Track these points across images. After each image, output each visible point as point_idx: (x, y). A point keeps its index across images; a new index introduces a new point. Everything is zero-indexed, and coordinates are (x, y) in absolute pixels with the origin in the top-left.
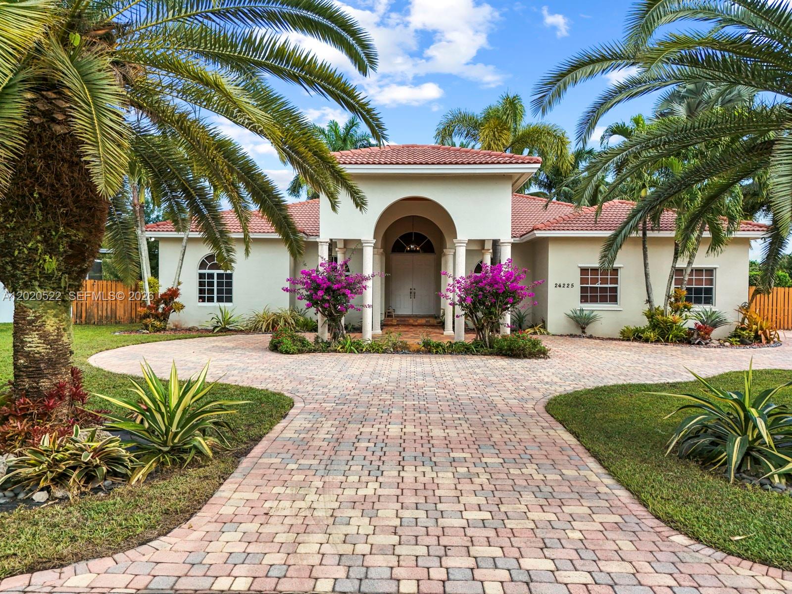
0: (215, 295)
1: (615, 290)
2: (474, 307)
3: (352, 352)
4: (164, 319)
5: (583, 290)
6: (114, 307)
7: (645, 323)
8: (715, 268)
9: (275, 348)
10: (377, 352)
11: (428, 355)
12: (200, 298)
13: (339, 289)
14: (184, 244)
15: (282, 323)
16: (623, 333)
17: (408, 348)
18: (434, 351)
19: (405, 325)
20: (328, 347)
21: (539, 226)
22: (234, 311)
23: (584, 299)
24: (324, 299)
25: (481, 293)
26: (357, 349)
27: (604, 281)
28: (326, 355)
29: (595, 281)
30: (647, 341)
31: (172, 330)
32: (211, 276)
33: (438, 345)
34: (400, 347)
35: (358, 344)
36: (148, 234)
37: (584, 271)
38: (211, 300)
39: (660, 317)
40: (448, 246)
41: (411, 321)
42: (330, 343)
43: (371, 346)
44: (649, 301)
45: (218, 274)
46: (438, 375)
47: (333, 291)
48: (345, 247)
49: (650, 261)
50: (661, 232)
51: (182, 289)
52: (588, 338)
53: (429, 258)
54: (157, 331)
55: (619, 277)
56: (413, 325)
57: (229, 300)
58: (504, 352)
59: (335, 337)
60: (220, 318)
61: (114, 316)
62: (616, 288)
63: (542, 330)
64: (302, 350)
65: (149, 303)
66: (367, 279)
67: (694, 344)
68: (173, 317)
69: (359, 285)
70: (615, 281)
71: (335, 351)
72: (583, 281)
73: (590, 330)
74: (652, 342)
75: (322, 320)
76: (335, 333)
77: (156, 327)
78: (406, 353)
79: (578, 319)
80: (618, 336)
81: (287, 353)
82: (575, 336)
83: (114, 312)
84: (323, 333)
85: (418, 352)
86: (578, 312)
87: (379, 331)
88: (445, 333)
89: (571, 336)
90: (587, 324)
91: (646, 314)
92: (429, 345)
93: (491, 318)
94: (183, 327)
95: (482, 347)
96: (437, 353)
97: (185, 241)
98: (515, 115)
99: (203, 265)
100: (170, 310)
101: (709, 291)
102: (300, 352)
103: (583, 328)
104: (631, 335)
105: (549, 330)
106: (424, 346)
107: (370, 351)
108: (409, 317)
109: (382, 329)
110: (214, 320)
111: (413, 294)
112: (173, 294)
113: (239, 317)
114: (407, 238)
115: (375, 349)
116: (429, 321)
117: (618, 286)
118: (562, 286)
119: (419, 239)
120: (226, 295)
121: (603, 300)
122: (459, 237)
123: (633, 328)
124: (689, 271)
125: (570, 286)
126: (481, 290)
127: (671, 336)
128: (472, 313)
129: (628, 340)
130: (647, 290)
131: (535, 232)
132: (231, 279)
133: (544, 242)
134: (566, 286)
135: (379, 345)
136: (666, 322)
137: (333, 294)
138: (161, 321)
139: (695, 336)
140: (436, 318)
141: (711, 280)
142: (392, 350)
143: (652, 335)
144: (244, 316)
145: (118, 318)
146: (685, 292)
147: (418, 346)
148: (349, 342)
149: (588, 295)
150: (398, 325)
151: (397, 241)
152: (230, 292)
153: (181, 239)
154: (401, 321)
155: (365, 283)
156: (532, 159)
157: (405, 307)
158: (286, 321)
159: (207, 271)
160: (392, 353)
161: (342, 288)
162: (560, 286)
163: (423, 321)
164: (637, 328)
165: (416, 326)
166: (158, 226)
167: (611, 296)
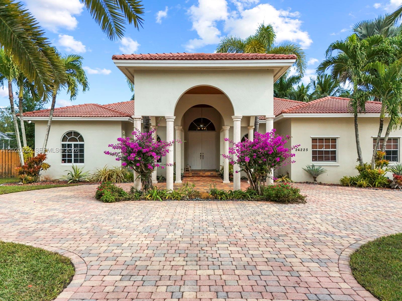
0: (73, 158)
1: (334, 152)
2: (249, 165)
3: (157, 199)
4: (35, 175)
5: (314, 153)
6: (10, 167)
7: (356, 174)
8: (399, 138)
9: (99, 197)
10: (177, 199)
11: (215, 202)
12: (63, 160)
13: (147, 152)
14: (49, 124)
15: (114, 177)
16: (342, 181)
17: (199, 196)
18: (220, 198)
19: (197, 176)
20: (140, 195)
21: (286, 110)
22: (83, 169)
23: (315, 159)
24: (136, 160)
25: (255, 154)
26: (161, 197)
27: (327, 147)
28: (137, 203)
29: (321, 147)
30: (361, 186)
31: (44, 181)
32: (69, 146)
33: (222, 194)
34: (194, 195)
35: (162, 193)
36: (26, 118)
37: (314, 140)
38: (70, 161)
39: (369, 170)
40: (225, 124)
41: (201, 174)
42: (142, 193)
43: (172, 194)
44: (360, 159)
45: (74, 144)
46: (227, 225)
47: (144, 154)
48: (157, 125)
49: (359, 133)
50: (367, 114)
51: (49, 155)
52: (319, 184)
53: (212, 134)
54: (29, 183)
55: (337, 144)
56: (202, 176)
57: (82, 161)
58: (272, 198)
59: (146, 188)
60: (74, 174)
61: (10, 172)
62: (335, 151)
63: (288, 179)
64: (119, 199)
65: (23, 164)
66: (169, 145)
67: (394, 188)
68: (43, 174)
69: (163, 150)
70: (334, 147)
71: (145, 199)
72: (313, 147)
73: (320, 179)
74: (364, 187)
75: (136, 175)
76: (145, 185)
77: (28, 180)
78: (198, 200)
79: (312, 172)
80: (339, 183)
81: (107, 201)
82: (310, 183)
83: (10, 170)
84: (137, 185)
85: (207, 199)
86: (311, 167)
87: (179, 181)
88: (224, 182)
89: (307, 183)
90: (318, 175)
91: (358, 169)
92: (216, 193)
93: (262, 173)
94: (51, 179)
95: (255, 194)
96: (221, 199)
97: (49, 122)
98: (269, 38)
99: (64, 139)
100: (40, 168)
101: (395, 153)
102: (117, 200)
103: (315, 178)
104: (349, 182)
105: (292, 179)
106: (212, 194)
107: (171, 199)
108: (200, 171)
109: (182, 180)
110: (69, 175)
111: (202, 156)
112: (42, 157)
113: (87, 172)
114: (198, 121)
115: (175, 197)
116: (212, 174)
117: (337, 150)
118: (300, 150)
119: (205, 121)
120: (80, 158)
121: (327, 159)
122: (236, 114)
123: (348, 177)
124: (387, 139)
125: (305, 150)
126: (255, 152)
127: (377, 183)
128: (247, 169)
129: (347, 186)
130: (358, 152)
131: (283, 114)
132: (83, 147)
133: (288, 121)
134: (303, 150)
135: (178, 194)
136: (373, 173)
137: (143, 156)
138: (33, 176)
139: (394, 183)
140: (217, 171)
141: (397, 145)
142: (188, 197)
143: (364, 183)
144: (89, 172)
145: (12, 174)
146: (385, 154)
147: (207, 194)
148: (155, 191)
149: (317, 156)
150: (193, 176)
151: (192, 123)
152: (82, 156)
153: (47, 122)
154: (195, 173)
155: (168, 148)
156: (289, 56)
157: (197, 165)
158: (118, 175)
159: (67, 143)
160: (187, 200)
161: (149, 151)
162: (299, 150)
163: (209, 174)
164: (351, 178)
165: (204, 177)
166: (34, 113)
167: (332, 156)
